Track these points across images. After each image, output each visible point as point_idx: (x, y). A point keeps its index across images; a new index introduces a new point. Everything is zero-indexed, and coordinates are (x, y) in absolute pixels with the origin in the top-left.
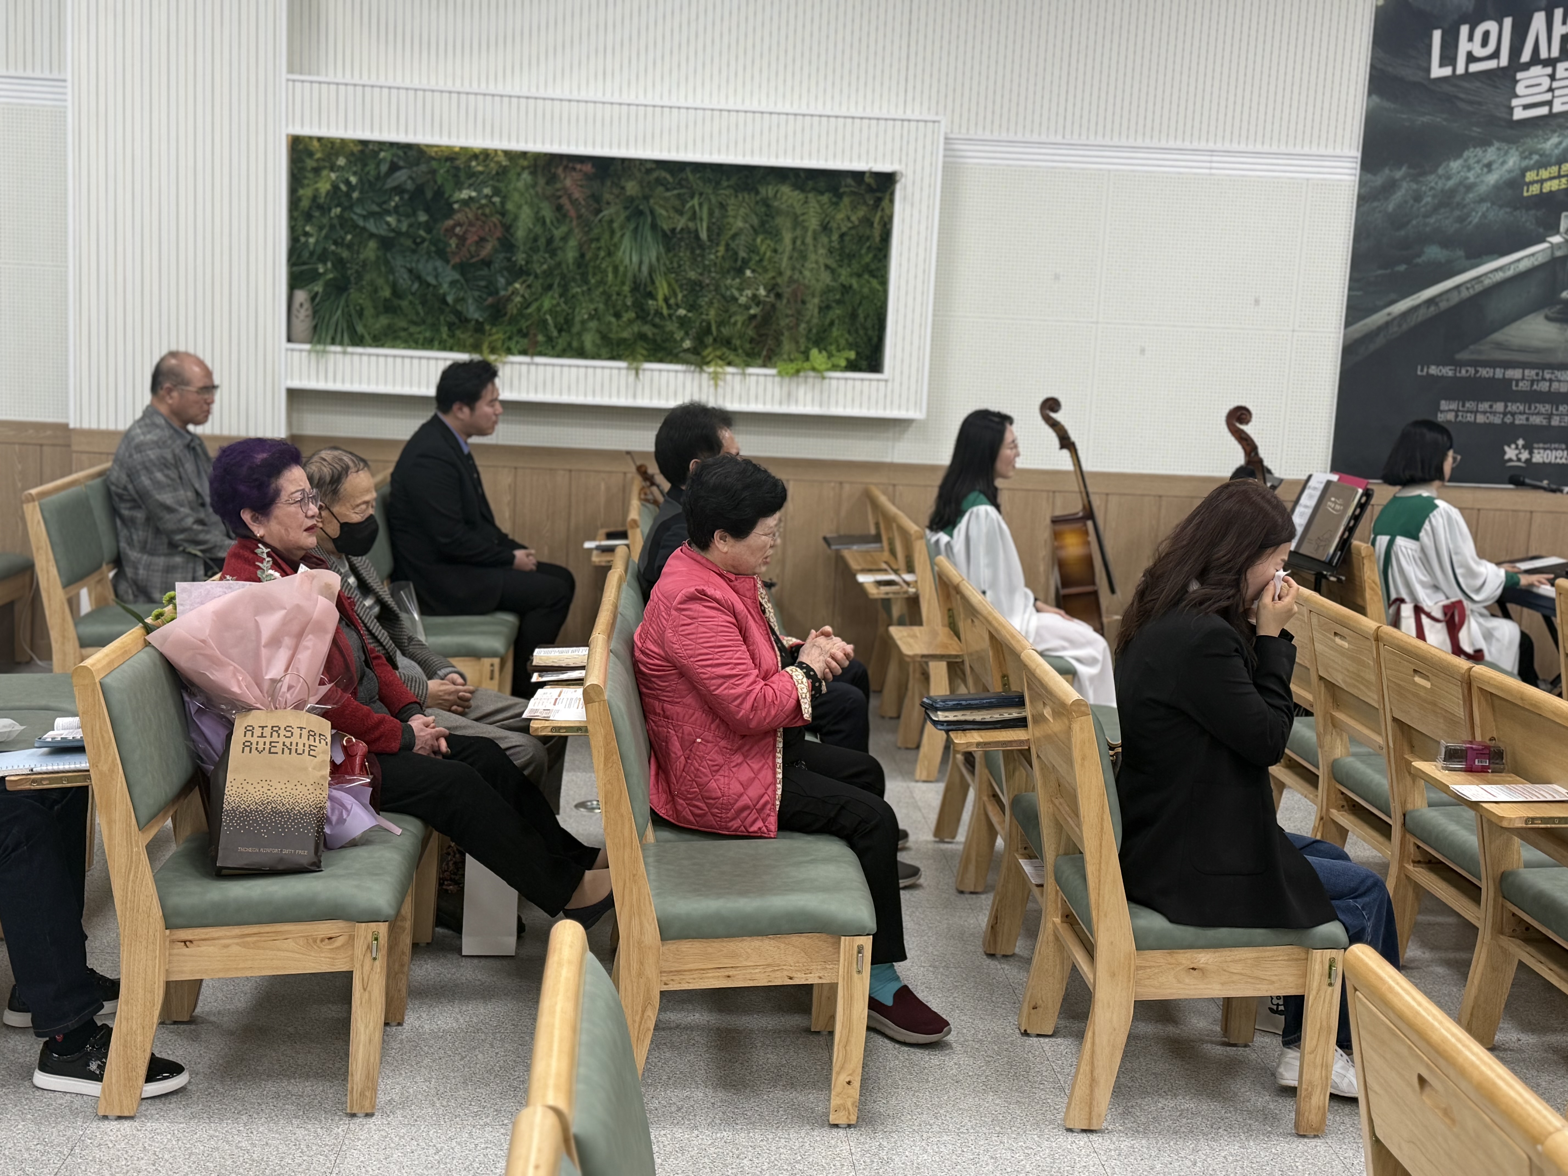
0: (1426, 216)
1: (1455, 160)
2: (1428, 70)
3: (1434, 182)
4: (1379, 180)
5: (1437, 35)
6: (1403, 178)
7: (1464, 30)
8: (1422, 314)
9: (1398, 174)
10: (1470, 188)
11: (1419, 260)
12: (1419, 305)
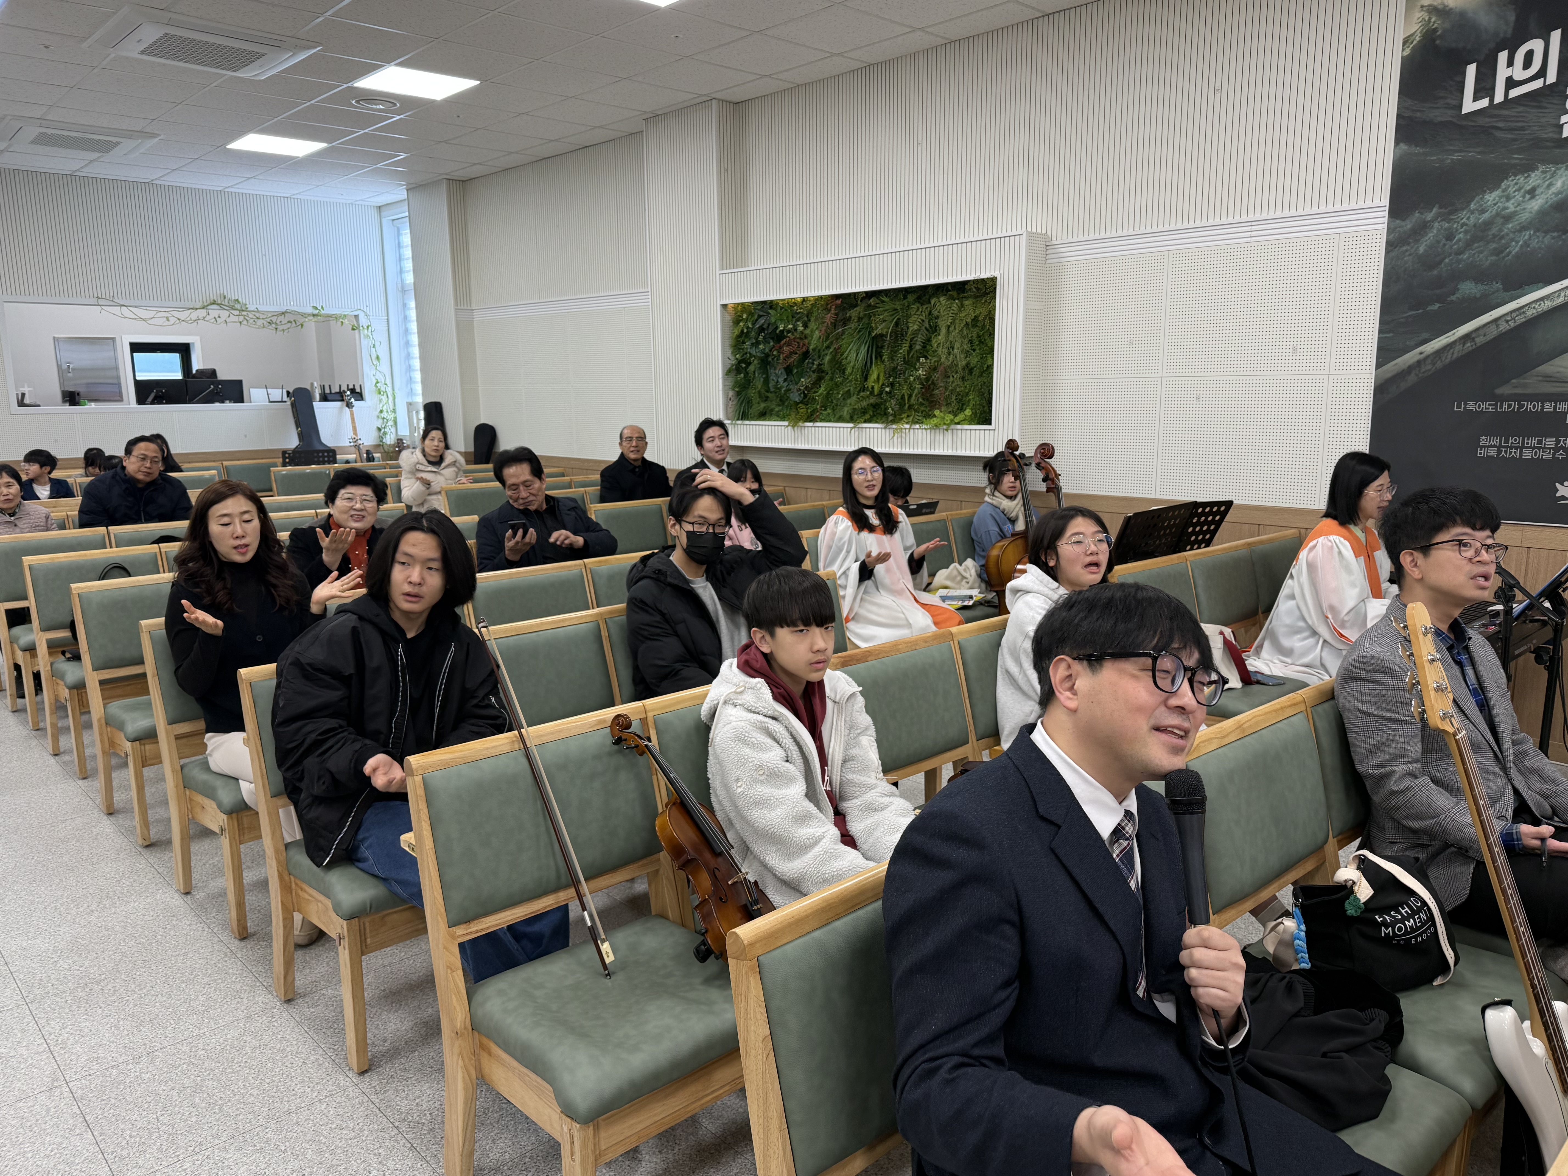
5: (1471, 69)
7: (1503, 56)
8: (1458, 351)
12: (1454, 342)
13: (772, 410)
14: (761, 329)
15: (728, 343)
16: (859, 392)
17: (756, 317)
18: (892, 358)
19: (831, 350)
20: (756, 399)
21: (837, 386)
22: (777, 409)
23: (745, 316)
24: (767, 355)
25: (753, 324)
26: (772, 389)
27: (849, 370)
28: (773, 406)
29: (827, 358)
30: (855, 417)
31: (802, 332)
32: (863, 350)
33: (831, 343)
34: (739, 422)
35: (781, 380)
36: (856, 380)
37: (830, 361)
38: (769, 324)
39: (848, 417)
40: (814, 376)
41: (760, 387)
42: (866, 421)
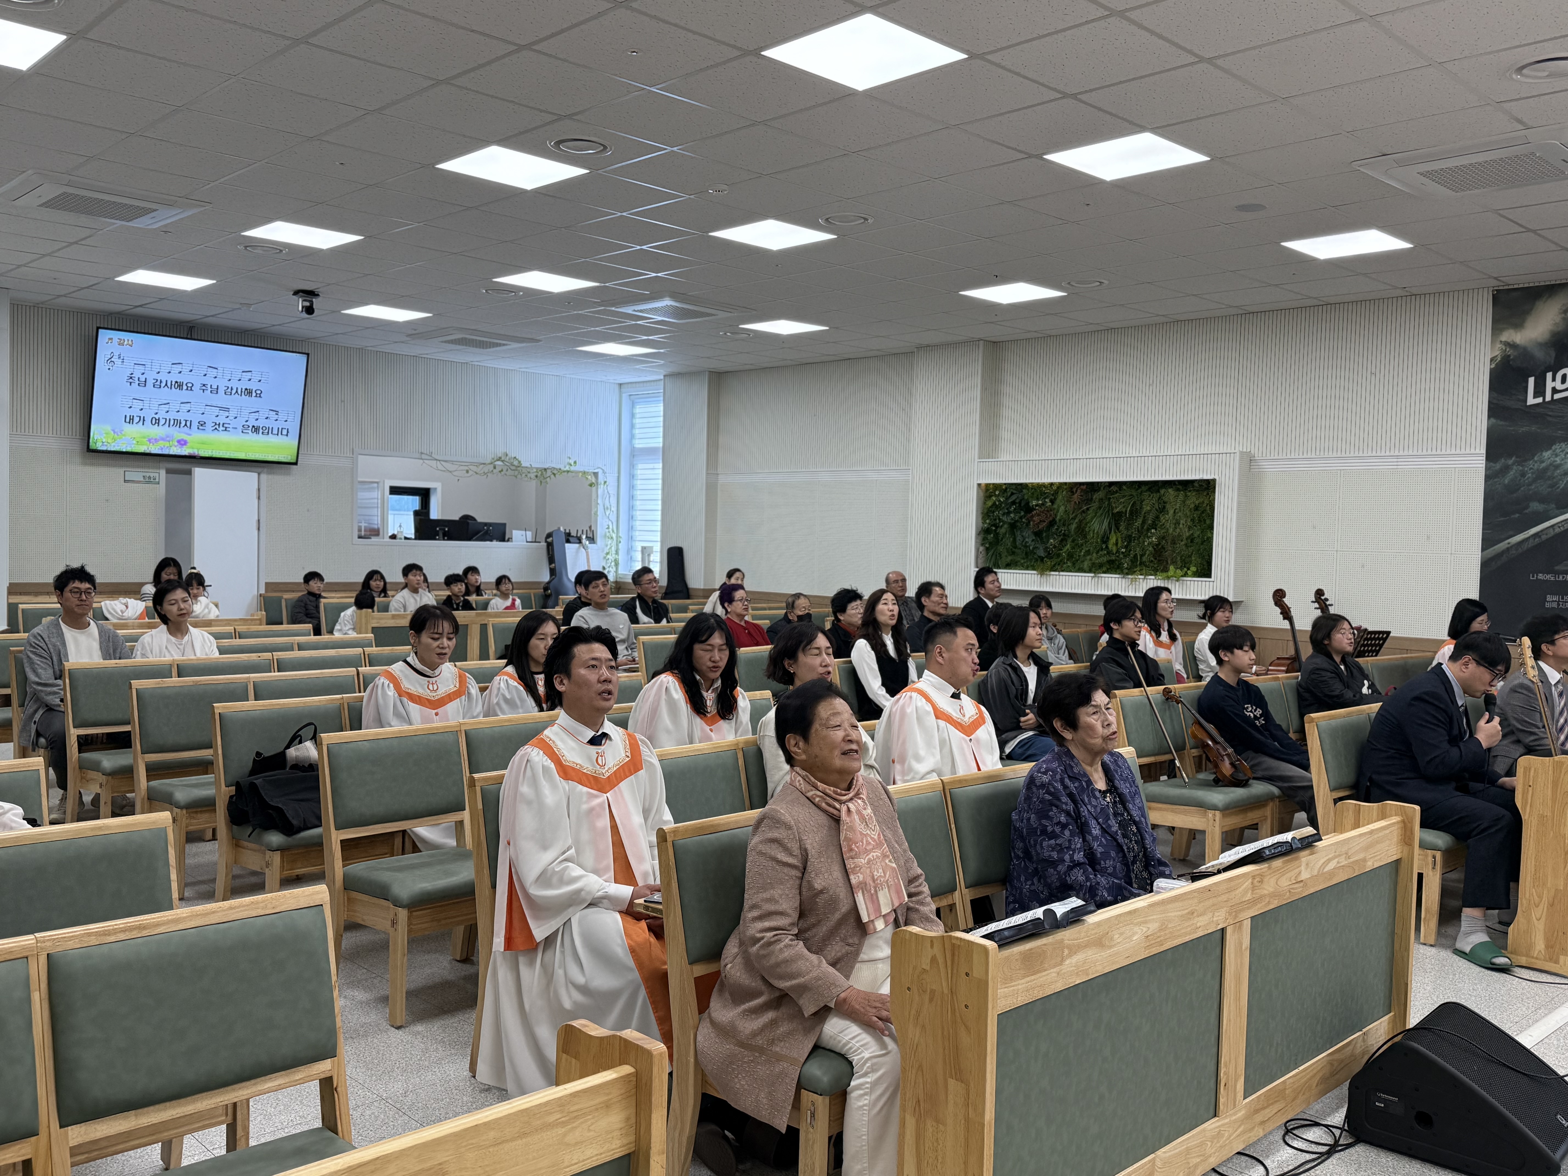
0: (1530, 484)
1: (1547, 451)
2: (1526, 401)
3: (1534, 465)
4: (1498, 466)
5: (1531, 381)
6: (1513, 464)
7: (1549, 375)
8: (1531, 543)
9: (1510, 462)
10: (1557, 467)
11: (1526, 511)
12: (1529, 538)
13: (1017, 562)
14: (1014, 503)
15: (981, 512)
16: (1098, 551)
17: (1009, 494)
18: (1127, 529)
19: (1076, 521)
20: (1004, 553)
21: (1080, 545)
23: (997, 493)
24: (1017, 521)
25: (1007, 499)
26: (1020, 547)
27: (1091, 535)
28: (1019, 559)
29: (1073, 526)
30: (1093, 569)
31: (1049, 507)
32: (1105, 523)
33: (1076, 516)
35: (1029, 540)
36: (1097, 542)
37: (1075, 529)
38: (1021, 500)
39: (1090, 569)
40: (1059, 538)
41: (1007, 544)
42: (1104, 572)
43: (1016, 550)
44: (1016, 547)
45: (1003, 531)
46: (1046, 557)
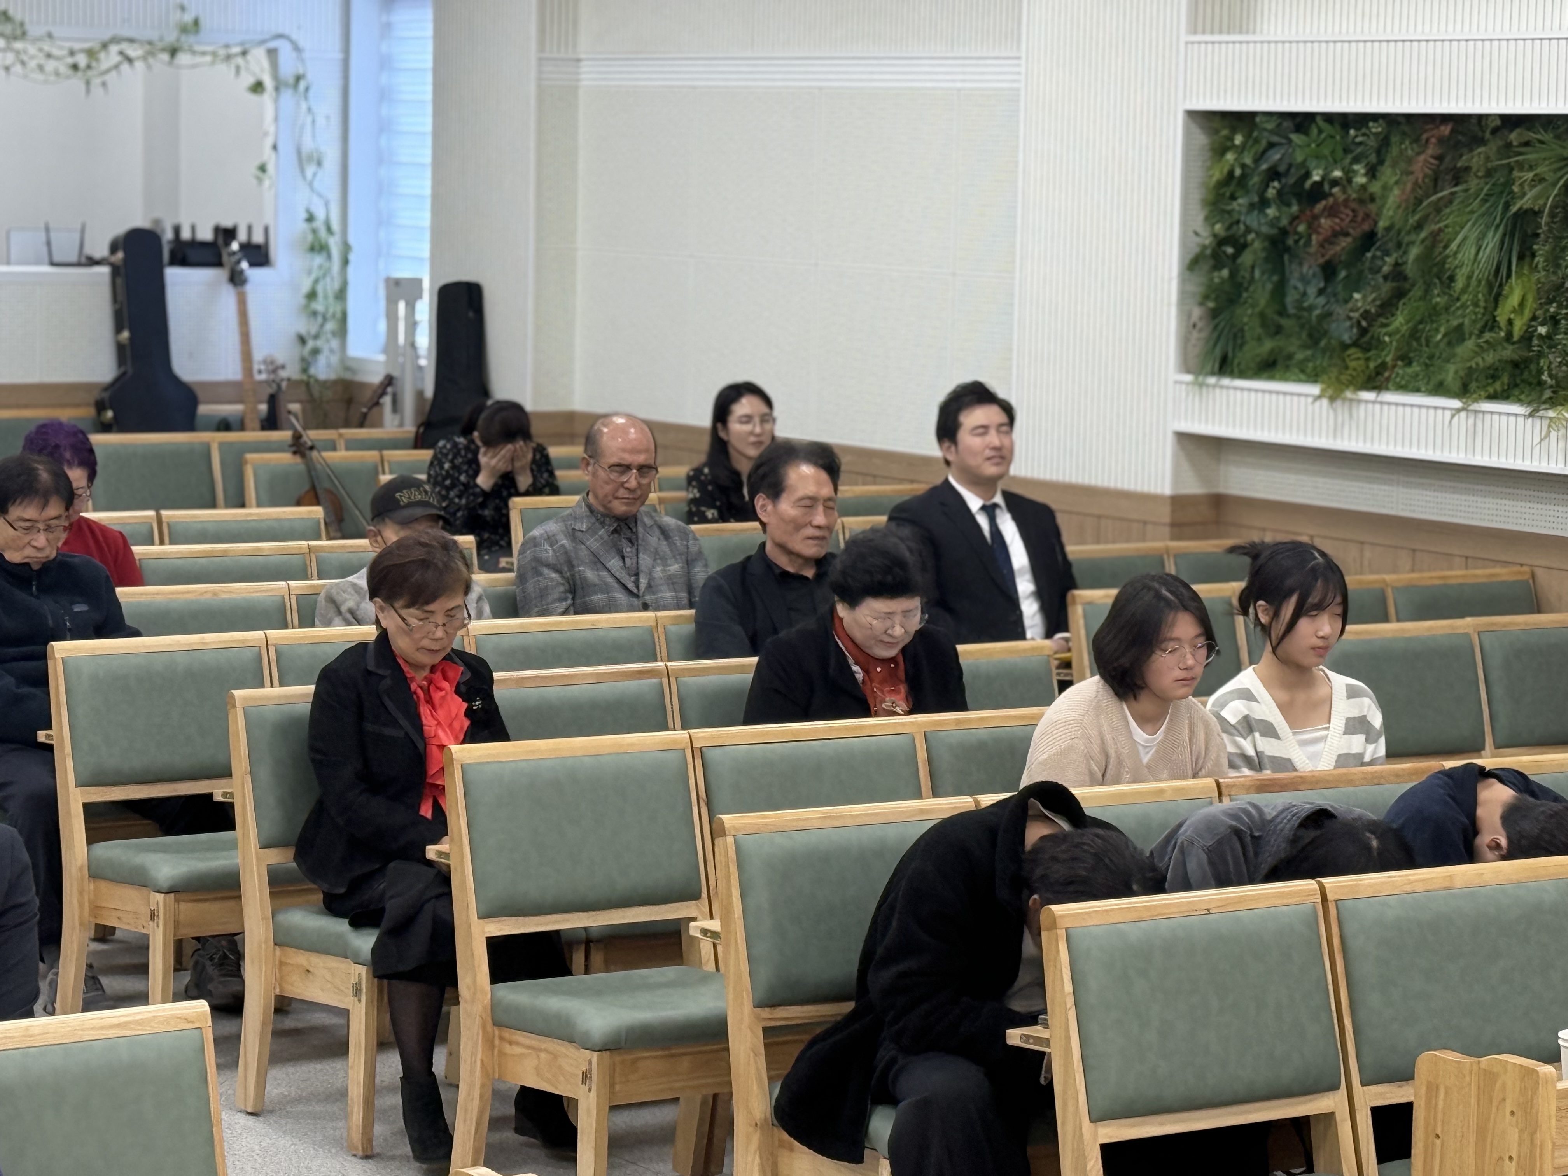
13: (1290, 357)
14: (1274, 174)
15: (1197, 195)
16: (1482, 332)
17: (1264, 143)
18: (1554, 263)
19: (1423, 235)
20: (1253, 328)
21: (1434, 314)
22: (1300, 356)
23: (1238, 140)
24: (1284, 232)
25: (1257, 160)
26: (1291, 310)
27: (1459, 284)
28: (1292, 349)
29: (1414, 252)
30: (1473, 385)
31: (1363, 187)
32: (1492, 241)
33: (1425, 218)
34: (1212, 380)
35: (1312, 291)
36: (1476, 305)
37: (1418, 259)
38: (1290, 166)
39: (1456, 386)
40: (1386, 288)
41: (1263, 302)
42: (1493, 397)
43: (1284, 322)
44: (1282, 312)
45: (1247, 258)
46: (1355, 344)
